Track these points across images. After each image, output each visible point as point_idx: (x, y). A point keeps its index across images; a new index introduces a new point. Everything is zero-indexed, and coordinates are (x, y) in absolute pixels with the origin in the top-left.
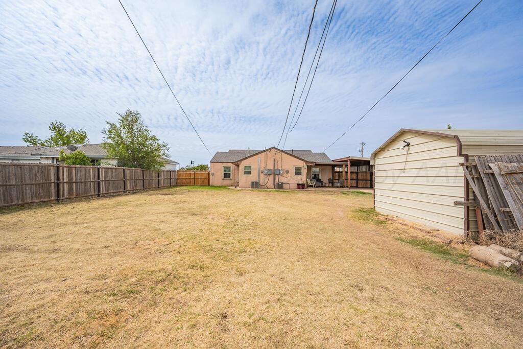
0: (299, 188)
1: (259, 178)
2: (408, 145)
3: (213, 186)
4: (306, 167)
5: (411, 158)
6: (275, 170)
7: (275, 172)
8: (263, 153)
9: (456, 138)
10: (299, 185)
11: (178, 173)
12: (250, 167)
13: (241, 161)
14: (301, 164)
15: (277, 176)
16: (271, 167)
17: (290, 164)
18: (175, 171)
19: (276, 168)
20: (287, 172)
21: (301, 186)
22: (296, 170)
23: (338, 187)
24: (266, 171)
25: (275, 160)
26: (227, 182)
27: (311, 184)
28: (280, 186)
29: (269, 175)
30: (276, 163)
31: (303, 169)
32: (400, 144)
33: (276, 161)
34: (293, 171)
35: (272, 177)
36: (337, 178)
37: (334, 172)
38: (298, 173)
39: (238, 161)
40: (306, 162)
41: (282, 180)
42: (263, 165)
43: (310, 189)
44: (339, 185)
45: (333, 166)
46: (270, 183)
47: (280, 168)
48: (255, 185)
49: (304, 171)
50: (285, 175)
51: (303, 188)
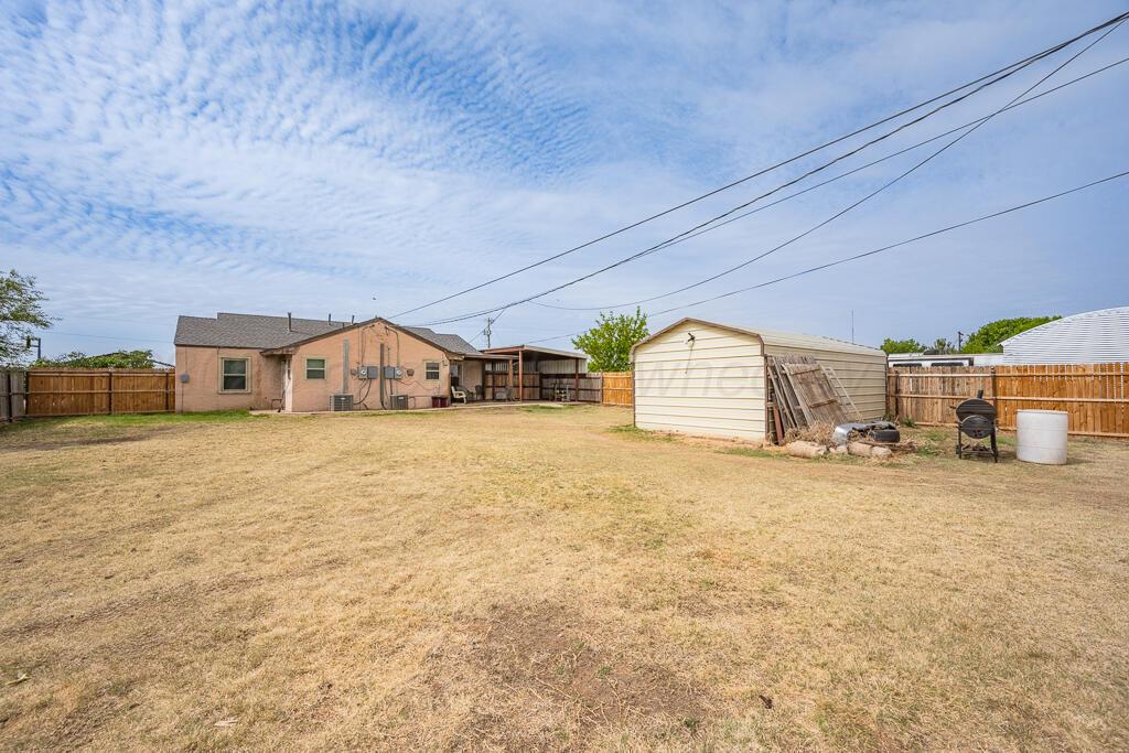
0: (434, 405)
1: (346, 387)
2: (693, 338)
3: (187, 413)
4: (448, 362)
5: (695, 355)
6: (383, 369)
7: (385, 374)
8: (356, 330)
9: (758, 337)
10: (434, 398)
11: (28, 375)
12: (323, 361)
13: (297, 345)
14: (438, 356)
15: (388, 382)
16: (373, 359)
17: (416, 356)
18: (20, 371)
19: (386, 365)
20: (410, 373)
21: (439, 402)
22: (428, 368)
23: (504, 400)
24: (363, 372)
25: (382, 346)
26: (234, 399)
27: (458, 397)
28: (401, 403)
29: (370, 379)
30: (386, 353)
31: (441, 366)
32: (683, 336)
33: (386, 349)
34: (421, 372)
35: (376, 384)
36: (490, 384)
37: (485, 374)
38: (433, 375)
39: (290, 346)
40: (448, 352)
41: (401, 389)
42: (354, 357)
43: (459, 406)
44: (504, 396)
45: (483, 361)
46: (373, 399)
47: (393, 365)
48: (343, 404)
49: (444, 372)
50: (405, 379)
51: (443, 405)
